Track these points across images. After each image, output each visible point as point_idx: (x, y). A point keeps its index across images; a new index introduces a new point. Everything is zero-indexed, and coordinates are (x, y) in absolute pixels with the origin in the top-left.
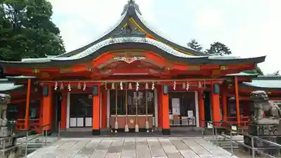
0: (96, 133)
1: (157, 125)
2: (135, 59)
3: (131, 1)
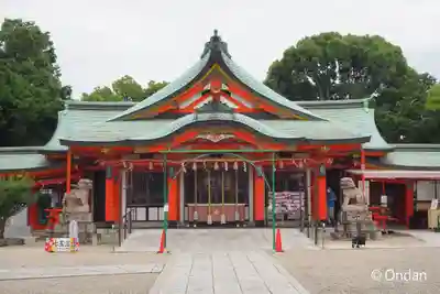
2: (223, 137)
3: (216, 39)
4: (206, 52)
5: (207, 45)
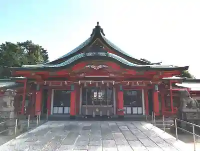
1: (115, 113)
2: (100, 67)
3: (98, 27)
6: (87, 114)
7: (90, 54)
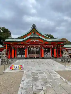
0: (26, 58)
2: (36, 41)
3: (34, 25)
4: (32, 27)
5: (32, 26)
6: (30, 57)
7: (32, 36)
